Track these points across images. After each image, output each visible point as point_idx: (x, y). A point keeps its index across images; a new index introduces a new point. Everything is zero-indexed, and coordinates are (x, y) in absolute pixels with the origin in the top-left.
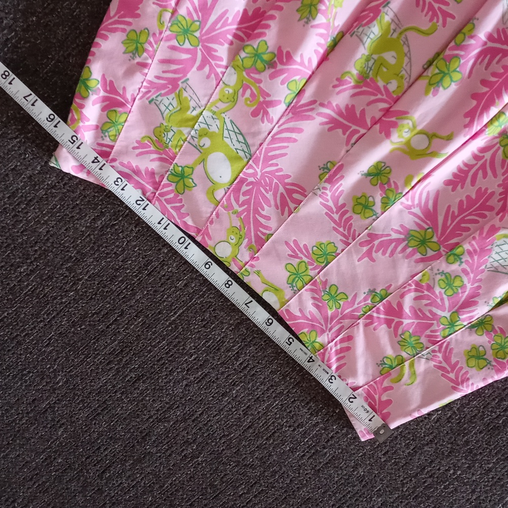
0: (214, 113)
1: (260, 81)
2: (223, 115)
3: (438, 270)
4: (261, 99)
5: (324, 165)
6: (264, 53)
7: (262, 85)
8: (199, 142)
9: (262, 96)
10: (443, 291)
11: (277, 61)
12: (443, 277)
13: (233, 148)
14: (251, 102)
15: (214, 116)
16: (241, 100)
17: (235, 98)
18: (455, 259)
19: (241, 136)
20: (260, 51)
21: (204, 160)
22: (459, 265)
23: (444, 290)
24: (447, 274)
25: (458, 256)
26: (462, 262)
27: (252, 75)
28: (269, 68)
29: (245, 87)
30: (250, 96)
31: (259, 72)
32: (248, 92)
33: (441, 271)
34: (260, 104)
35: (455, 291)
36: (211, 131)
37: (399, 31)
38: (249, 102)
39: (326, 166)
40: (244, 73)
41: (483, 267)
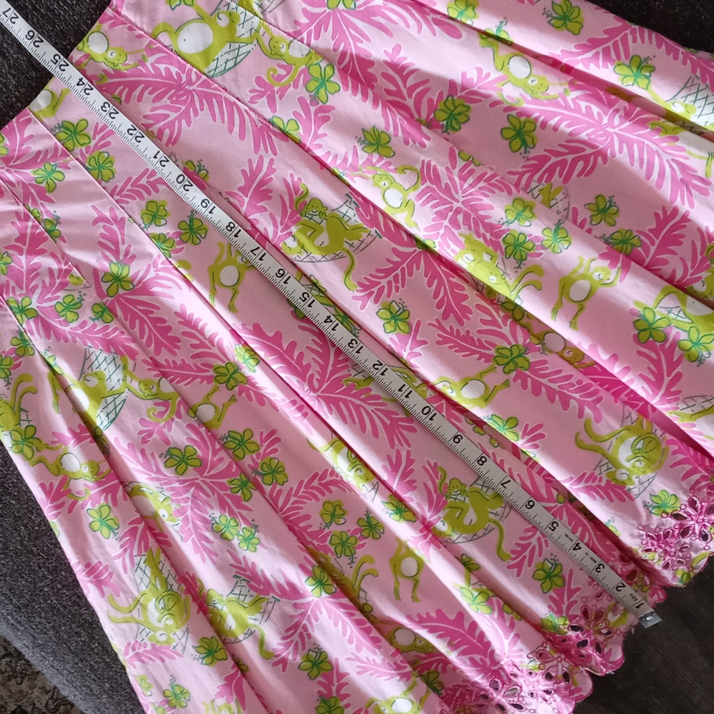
0: (257, 31)
1: (296, 86)
2: (255, 42)
3: (85, 295)
4: (276, 89)
5: (204, 166)
6: (326, 89)
7: (291, 88)
8: (223, 12)
9: (279, 90)
10: (60, 300)
11: (318, 106)
12: (77, 300)
13: (219, 55)
14: (272, 75)
15: (253, 31)
16: (273, 64)
17: (276, 57)
18: (98, 313)
19: (233, 64)
20: (328, 84)
21: (203, 19)
22: (90, 318)
23: (62, 301)
24: (80, 305)
25: (101, 316)
26: (94, 320)
27: (302, 76)
28: (310, 96)
29: (288, 68)
30: (279, 75)
31: (305, 85)
32: (283, 72)
33: (84, 297)
34: (271, 87)
35: (61, 314)
36: (237, 27)
37: (351, 250)
38: (271, 73)
39: (202, 168)
40: (303, 67)
41: (90, 344)
